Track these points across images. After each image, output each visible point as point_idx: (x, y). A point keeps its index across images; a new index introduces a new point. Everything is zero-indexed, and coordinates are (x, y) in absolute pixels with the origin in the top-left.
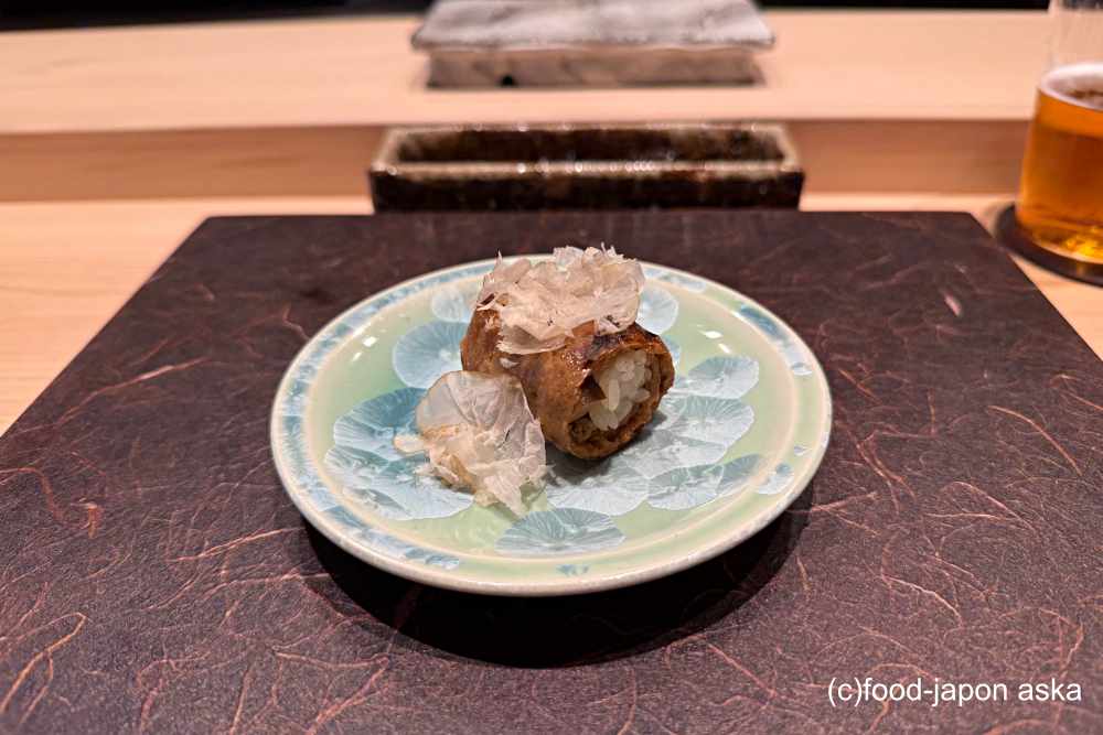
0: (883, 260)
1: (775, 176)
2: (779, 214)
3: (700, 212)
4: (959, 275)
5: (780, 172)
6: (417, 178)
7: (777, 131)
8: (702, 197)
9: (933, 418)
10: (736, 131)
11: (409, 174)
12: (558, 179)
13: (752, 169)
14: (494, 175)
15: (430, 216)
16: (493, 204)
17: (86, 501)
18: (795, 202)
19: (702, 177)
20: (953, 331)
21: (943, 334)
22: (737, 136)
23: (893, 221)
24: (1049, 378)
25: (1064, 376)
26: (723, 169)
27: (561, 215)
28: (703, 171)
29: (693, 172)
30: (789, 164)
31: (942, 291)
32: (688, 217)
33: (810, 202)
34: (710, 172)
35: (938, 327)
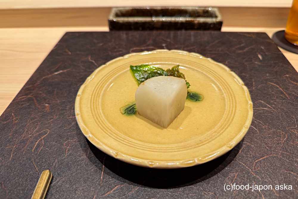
0: (242, 45)
1: (215, 22)
2: (216, 32)
3: (196, 32)
4: (262, 49)
5: (216, 21)
6: (121, 22)
7: (216, 10)
8: (196, 27)
9: (254, 85)
10: (205, 10)
11: (119, 21)
12: (158, 22)
13: (209, 20)
14: (141, 21)
15: (125, 32)
16: (141, 29)
17: (46, 104)
18: (220, 29)
19: (196, 22)
20: (259, 64)
21: (257, 64)
22: (205, 11)
23: (245, 35)
24: (283, 76)
25: (287, 75)
26: (202, 20)
27: (159, 32)
28: (197, 20)
29: (194, 21)
30: (219, 19)
31: (257, 53)
32: (192, 33)
33: (224, 29)
34: (198, 21)
35: (256, 63)
